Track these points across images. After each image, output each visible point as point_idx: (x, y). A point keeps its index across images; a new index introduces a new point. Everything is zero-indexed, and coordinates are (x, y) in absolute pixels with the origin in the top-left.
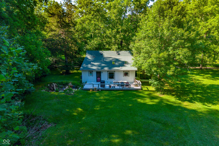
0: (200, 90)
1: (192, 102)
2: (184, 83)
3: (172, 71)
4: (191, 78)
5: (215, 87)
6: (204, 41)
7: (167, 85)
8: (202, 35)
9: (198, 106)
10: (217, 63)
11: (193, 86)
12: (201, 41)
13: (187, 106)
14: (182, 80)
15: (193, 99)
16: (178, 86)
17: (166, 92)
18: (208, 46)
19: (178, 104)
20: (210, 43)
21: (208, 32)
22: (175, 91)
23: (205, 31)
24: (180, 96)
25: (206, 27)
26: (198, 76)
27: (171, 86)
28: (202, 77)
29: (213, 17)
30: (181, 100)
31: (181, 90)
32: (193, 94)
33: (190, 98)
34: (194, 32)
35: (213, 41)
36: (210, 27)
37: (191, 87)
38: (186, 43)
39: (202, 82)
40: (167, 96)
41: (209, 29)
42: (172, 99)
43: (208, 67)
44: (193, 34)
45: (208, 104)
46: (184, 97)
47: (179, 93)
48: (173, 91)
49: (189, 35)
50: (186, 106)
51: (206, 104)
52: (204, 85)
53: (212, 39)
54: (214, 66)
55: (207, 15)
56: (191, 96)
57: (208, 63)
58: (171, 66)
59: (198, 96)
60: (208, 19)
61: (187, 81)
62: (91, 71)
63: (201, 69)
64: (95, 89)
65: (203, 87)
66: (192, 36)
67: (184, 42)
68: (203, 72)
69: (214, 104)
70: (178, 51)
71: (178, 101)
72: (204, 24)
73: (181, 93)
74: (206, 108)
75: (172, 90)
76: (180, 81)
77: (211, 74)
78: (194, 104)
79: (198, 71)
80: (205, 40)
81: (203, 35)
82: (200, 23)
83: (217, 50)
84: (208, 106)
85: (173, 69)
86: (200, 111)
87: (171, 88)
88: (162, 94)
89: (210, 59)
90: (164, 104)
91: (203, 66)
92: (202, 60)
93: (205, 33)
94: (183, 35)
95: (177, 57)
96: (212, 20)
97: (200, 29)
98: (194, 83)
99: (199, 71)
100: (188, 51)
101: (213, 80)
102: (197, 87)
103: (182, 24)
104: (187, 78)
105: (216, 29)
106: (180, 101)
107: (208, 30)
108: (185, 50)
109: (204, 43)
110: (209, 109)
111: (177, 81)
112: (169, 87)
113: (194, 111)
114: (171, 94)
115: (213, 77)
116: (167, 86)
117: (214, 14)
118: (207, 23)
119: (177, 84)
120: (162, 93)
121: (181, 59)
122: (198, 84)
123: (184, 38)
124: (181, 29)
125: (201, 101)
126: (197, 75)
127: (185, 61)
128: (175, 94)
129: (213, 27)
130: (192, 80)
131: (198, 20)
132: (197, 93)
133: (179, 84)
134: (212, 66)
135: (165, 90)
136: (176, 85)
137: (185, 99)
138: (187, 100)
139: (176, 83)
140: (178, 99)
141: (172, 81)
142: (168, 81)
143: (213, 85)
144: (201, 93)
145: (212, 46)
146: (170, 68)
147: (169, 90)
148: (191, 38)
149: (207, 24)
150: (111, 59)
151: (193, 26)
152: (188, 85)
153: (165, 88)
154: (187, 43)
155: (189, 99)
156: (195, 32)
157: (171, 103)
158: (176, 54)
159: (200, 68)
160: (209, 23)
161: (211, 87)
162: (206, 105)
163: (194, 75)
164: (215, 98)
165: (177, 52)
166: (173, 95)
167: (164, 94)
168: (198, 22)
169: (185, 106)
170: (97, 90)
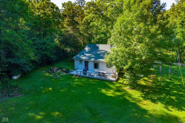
62: (81, 61)
64: (78, 75)
150: (103, 51)
170: (79, 76)
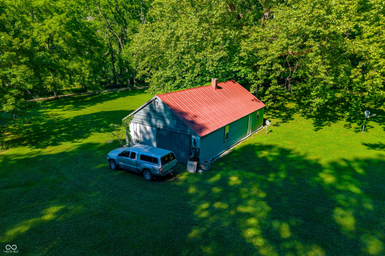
0: (63, 127)
1: (57, 145)
2: (36, 123)
3: (12, 105)
4: (46, 115)
5: (82, 118)
6: (48, 54)
7: (7, 134)
8: (41, 43)
9: (67, 146)
10: (76, 87)
11: (52, 124)
12: (42, 53)
13: (52, 151)
14: (33, 120)
15: (58, 141)
16: (28, 131)
17: (9, 144)
18: (56, 62)
19: (37, 153)
20: (57, 56)
21: (50, 40)
22: (26, 138)
23: (44, 38)
24: (37, 143)
25: (45, 32)
26: (55, 110)
27: (17, 133)
28: (61, 109)
29: (50, 17)
30: (40, 148)
31: (35, 135)
32: (55, 134)
33: (52, 140)
34: (27, 39)
35: (61, 54)
36: (50, 31)
37: (49, 127)
38: (20, 57)
39: (63, 116)
40: (14, 149)
41: (50, 35)
42: (25, 151)
43: (67, 94)
44: (27, 42)
45: (78, 140)
46: (44, 143)
47: (34, 139)
48: (22, 139)
49: (21, 44)
50: (50, 151)
51: (76, 140)
52: (66, 119)
53: (59, 51)
54: (74, 92)
55: (40, 12)
56: (53, 137)
57: (64, 88)
58: (7, 96)
59: (63, 134)
60: (44, 20)
61: (41, 121)
63: (57, 99)
65: (66, 122)
66: (27, 45)
67: (17, 55)
68: (60, 102)
69: (84, 138)
70: (11, 71)
71: (36, 150)
72: (39, 27)
73: (37, 138)
74: (77, 145)
75: (20, 139)
76: (30, 123)
77: (72, 104)
78: (61, 146)
79: (52, 103)
80: (50, 53)
81: (43, 44)
82: (32, 24)
83: (70, 67)
84: (79, 142)
85: (11, 100)
86: (70, 150)
87: (16, 137)
88: (3, 149)
89: (65, 81)
90: (15, 162)
91: (58, 93)
92: (54, 85)
93: (46, 42)
94: (10, 44)
95: (13, 81)
96: (50, 21)
97: (35, 34)
98: (52, 120)
99: (54, 102)
100: (28, 70)
101: (76, 110)
102: (57, 124)
103: (4, 25)
104: (40, 115)
105: (60, 36)
106: (39, 150)
107: (48, 36)
108: (23, 68)
109: (49, 57)
110: (81, 145)
111: (24, 123)
112: (12, 136)
113: (63, 154)
114: (20, 145)
115: (76, 107)
116: (9, 135)
117: (50, 11)
118: (44, 24)
119: (26, 127)
120: (4, 147)
121: (20, 84)
122: (58, 120)
123: (14, 49)
124: (5, 33)
125: (69, 139)
126: (53, 108)
127: (28, 85)
128: (28, 143)
129: (55, 32)
130: (48, 116)
131: (29, 19)
132: (61, 132)
133: (29, 126)
134: (71, 92)
135: (7, 142)
136: (24, 129)
137: (46, 144)
138: (49, 145)
139: (23, 127)
140: (34, 147)
141: (14, 126)
142: (7, 127)
143: (79, 116)
144: (65, 131)
145: (61, 61)
146: (6, 100)
147: (14, 140)
148: (26, 49)
149: (45, 27)
151: (24, 29)
152: (44, 126)
153: (6, 140)
154: (23, 57)
155: (51, 142)
156: (29, 40)
157: (26, 156)
158: (8, 76)
159: (54, 97)
160: (47, 26)
161: (77, 119)
162: (76, 142)
163: (48, 110)
164: (85, 131)
165: (10, 73)
166: (25, 145)
167: (7, 148)
168: (29, 23)
169: (48, 153)
